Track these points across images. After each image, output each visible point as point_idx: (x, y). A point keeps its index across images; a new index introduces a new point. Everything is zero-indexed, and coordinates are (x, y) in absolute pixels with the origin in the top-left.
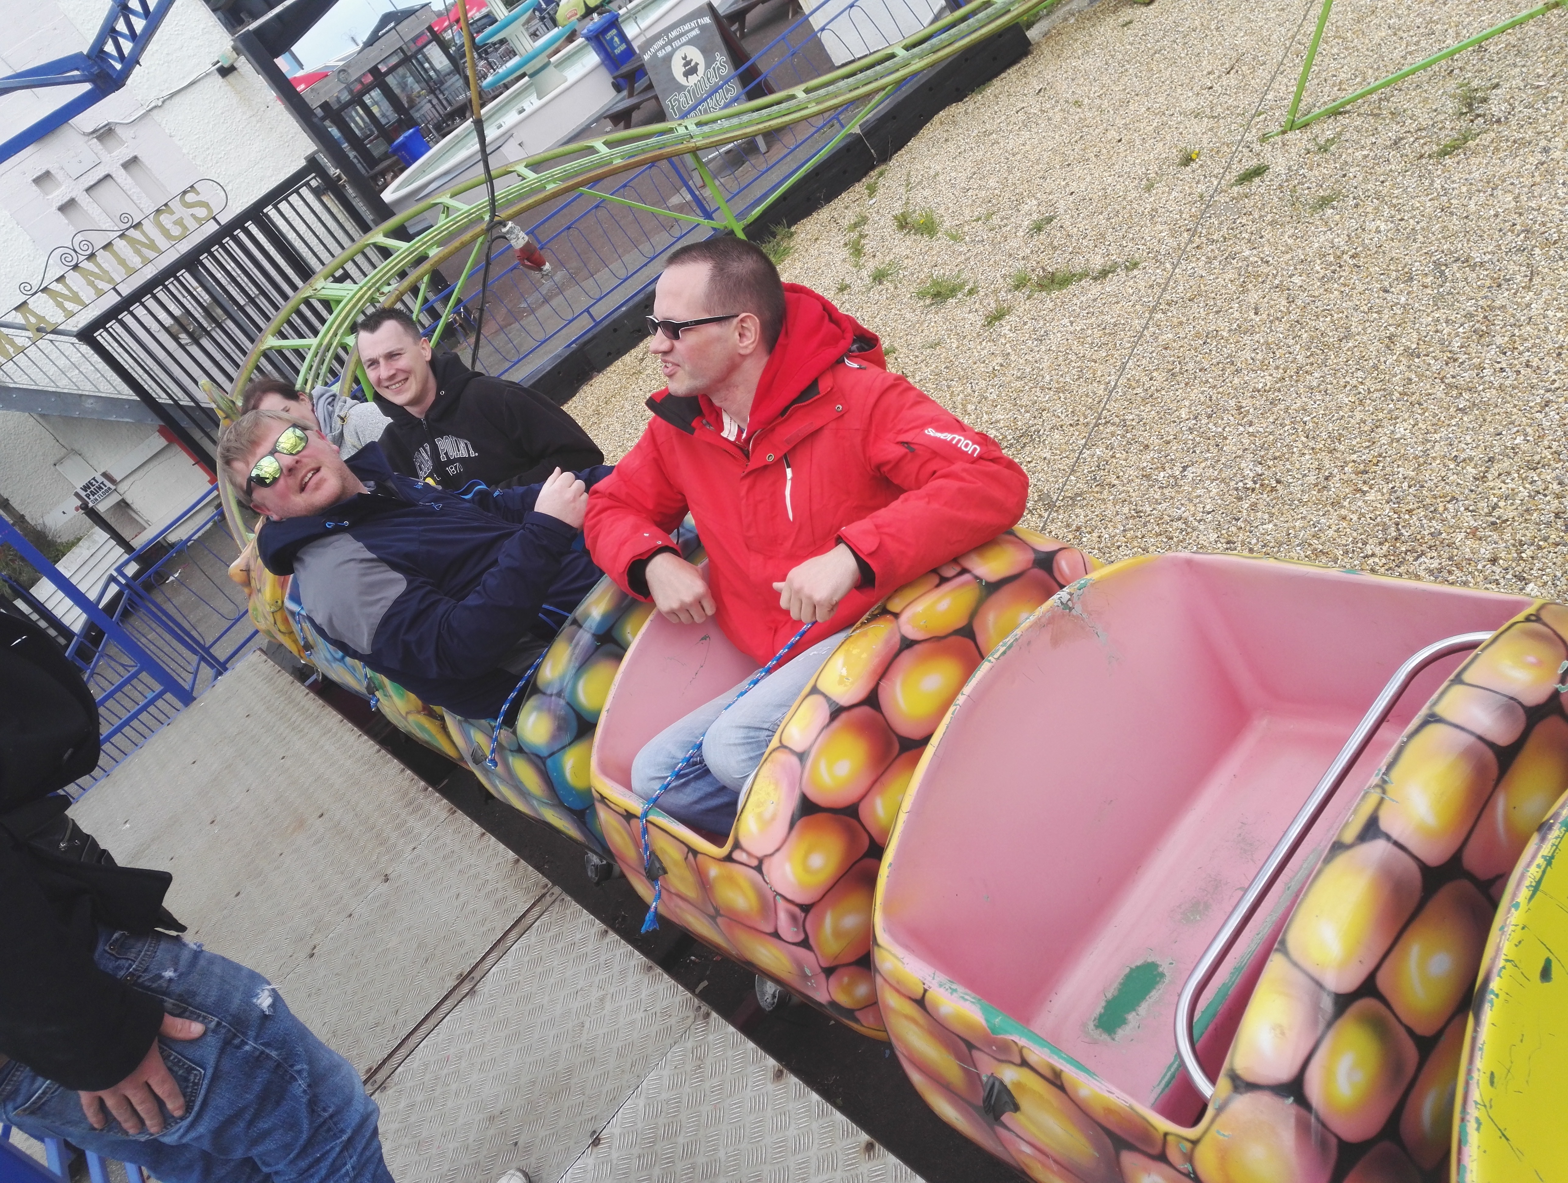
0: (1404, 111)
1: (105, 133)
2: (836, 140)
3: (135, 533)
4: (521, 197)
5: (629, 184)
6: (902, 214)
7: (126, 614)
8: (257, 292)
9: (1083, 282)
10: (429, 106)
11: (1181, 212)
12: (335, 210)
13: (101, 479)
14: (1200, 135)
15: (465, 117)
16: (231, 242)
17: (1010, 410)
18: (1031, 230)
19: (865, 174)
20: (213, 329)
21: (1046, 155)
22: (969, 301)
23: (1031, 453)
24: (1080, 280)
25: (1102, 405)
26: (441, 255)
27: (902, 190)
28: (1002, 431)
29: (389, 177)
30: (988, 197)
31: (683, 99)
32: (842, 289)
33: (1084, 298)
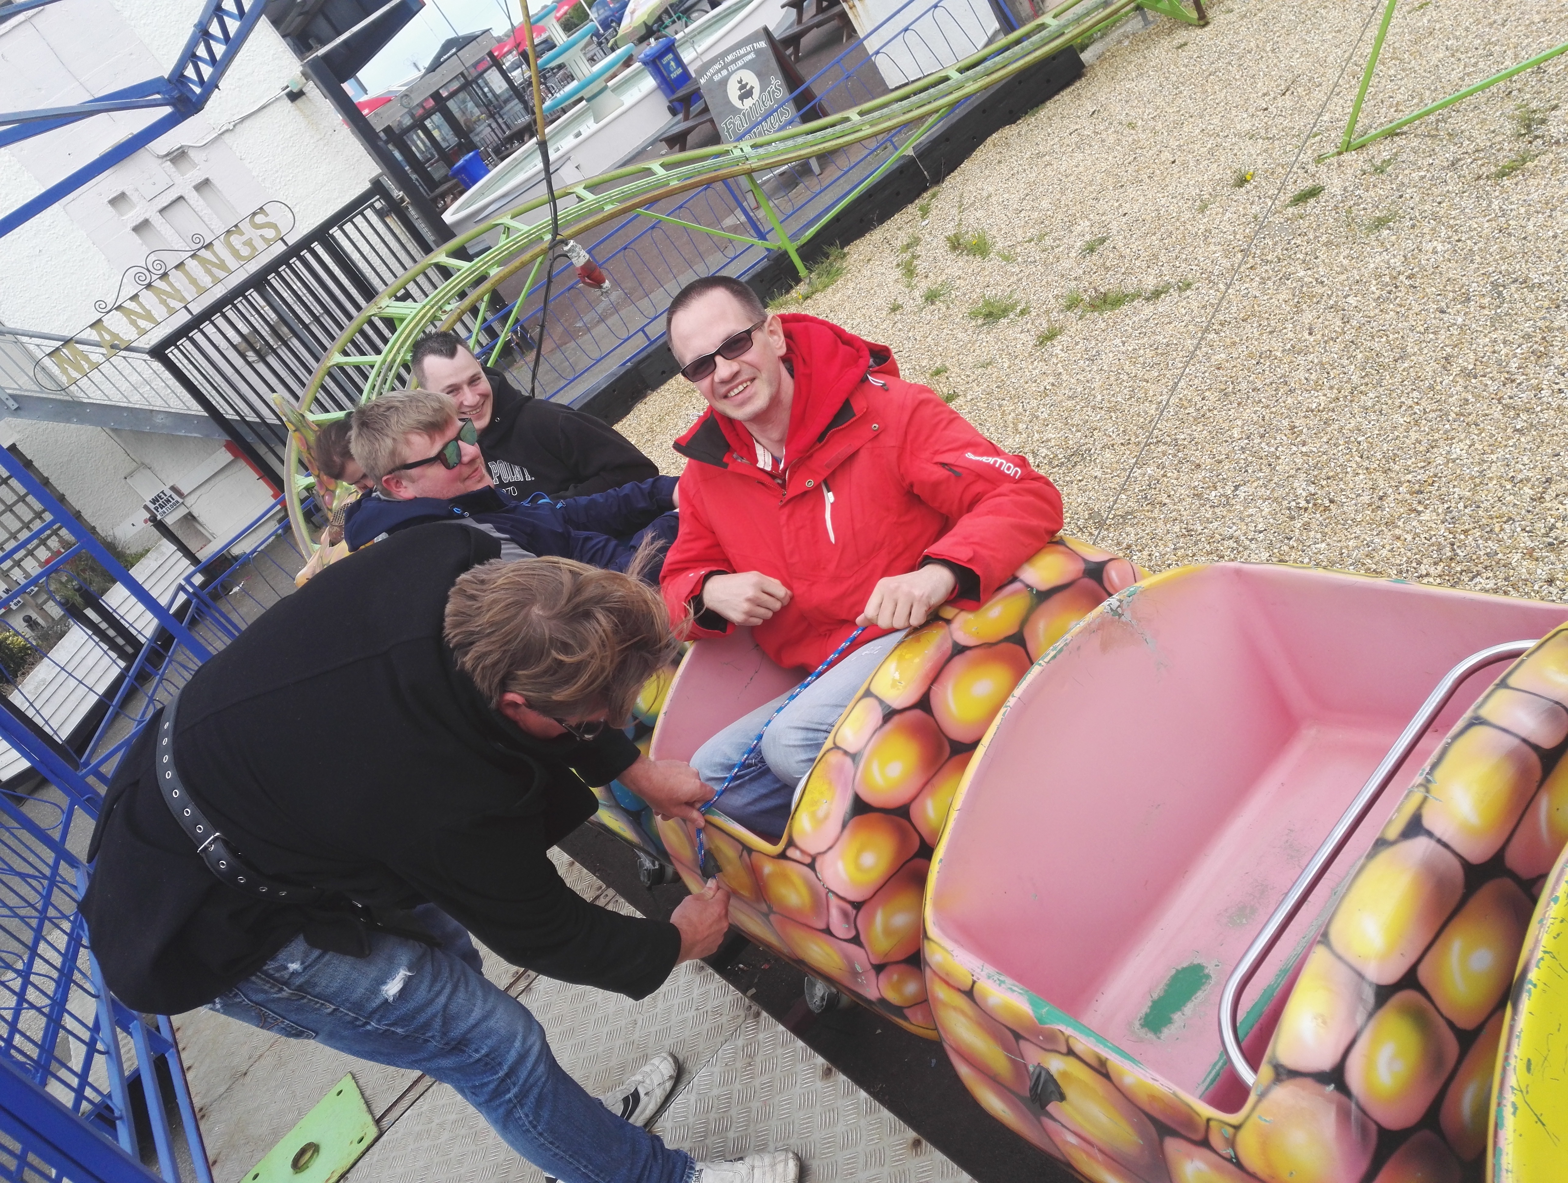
0: (1462, 132)
1: (178, 156)
2: (890, 162)
3: (201, 546)
4: (579, 218)
5: (685, 205)
6: (955, 235)
7: (193, 622)
8: (322, 311)
9: (1135, 303)
10: (489, 129)
11: (1235, 232)
12: (397, 231)
13: (169, 492)
14: (1254, 156)
15: (523, 141)
16: (297, 263)
17: (1061, 430)
18: (1083, 251)
19: (918, 195)
20: (279, 347)
21: (1099, 176)
22: (1021, 321)
23: (1082, 471)
24: (1133, 300)
25: (1153, 424)
26: (502, 274)
27: (955, 211)
28: (1053, 450)
29: (448, 200)
30: (1040, 218)
31: (738, 122)
32: (895, 309)
33: (1136, 319)
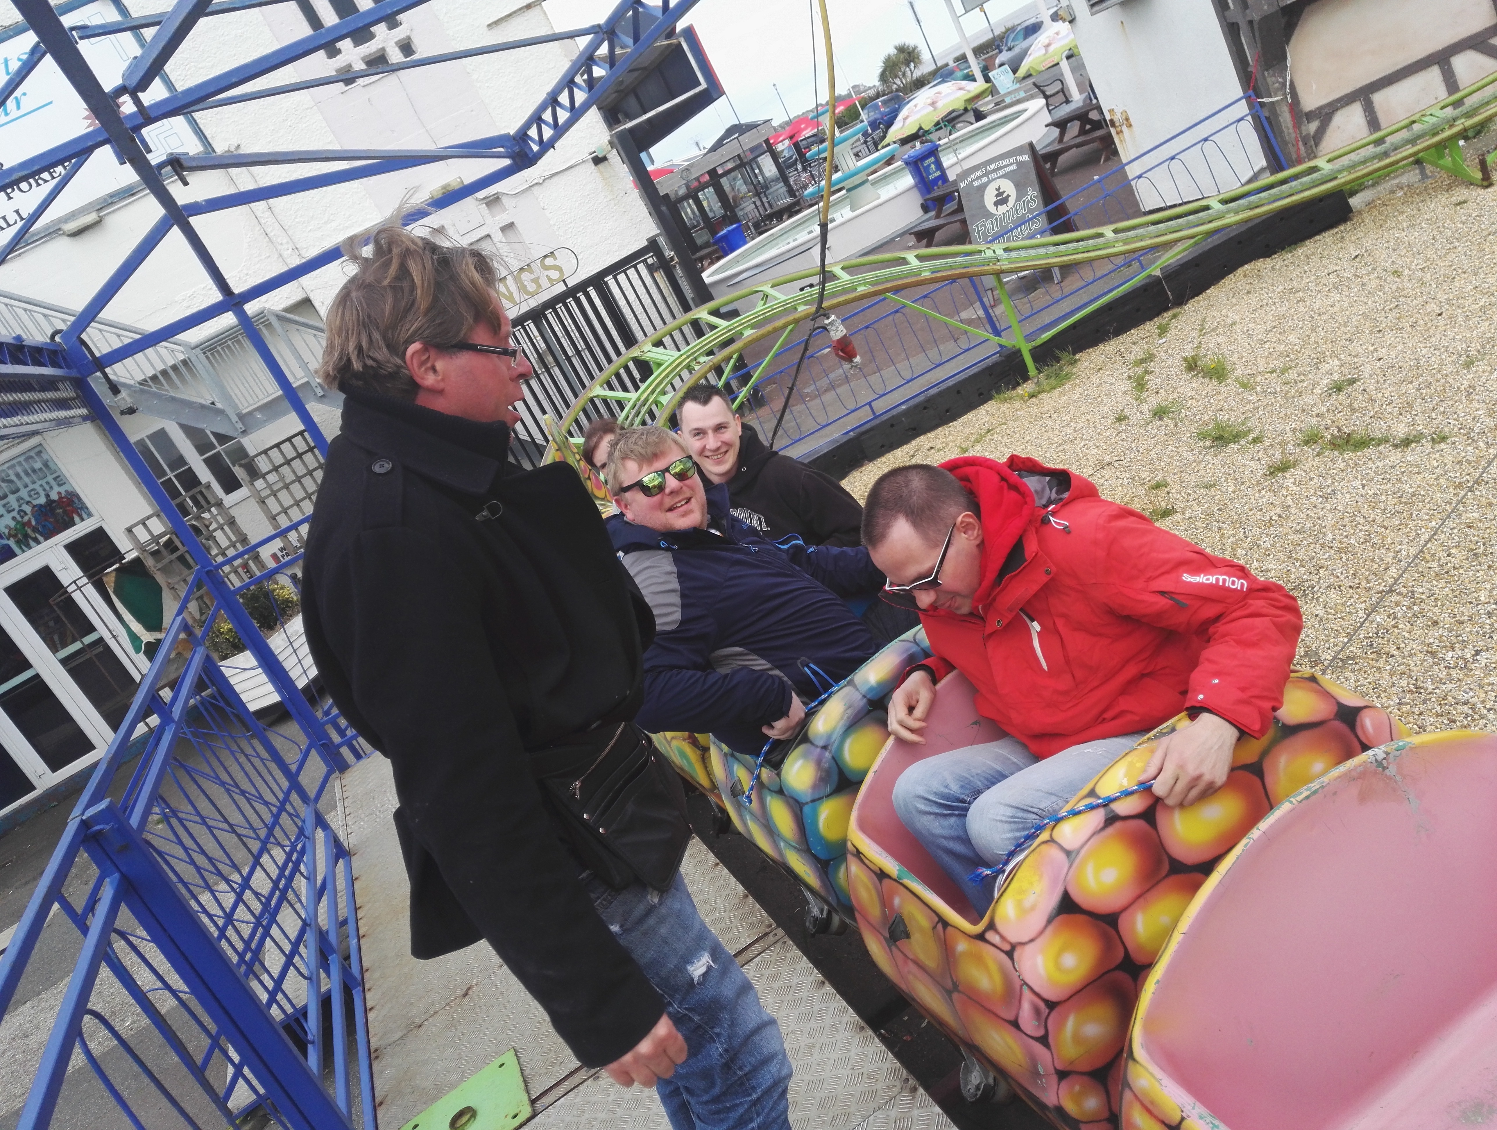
1: (493, 201)
2: (1136, 279)
4: (833, 295)
5: (930, 296)
6: (1192, 357)
8: (584, 347)
9: (1381, 448)
10: (753, 206)
12: (662, 285)
15: (782, 219)
16: (573, 303)
18: (1331, 389)
19: (1158, 314)
20: (543, 373)
21: (1355, 318)
22: (1253, 449)
24: (1379, 445)
26: (754, 336)
27: (1195, 334)
29: (708, 262)
30: (1286, 351)
31: (989, 226)
32: (1120, 419)
33: (1380, 464)
